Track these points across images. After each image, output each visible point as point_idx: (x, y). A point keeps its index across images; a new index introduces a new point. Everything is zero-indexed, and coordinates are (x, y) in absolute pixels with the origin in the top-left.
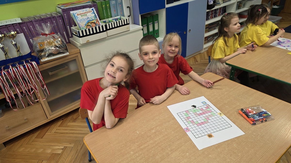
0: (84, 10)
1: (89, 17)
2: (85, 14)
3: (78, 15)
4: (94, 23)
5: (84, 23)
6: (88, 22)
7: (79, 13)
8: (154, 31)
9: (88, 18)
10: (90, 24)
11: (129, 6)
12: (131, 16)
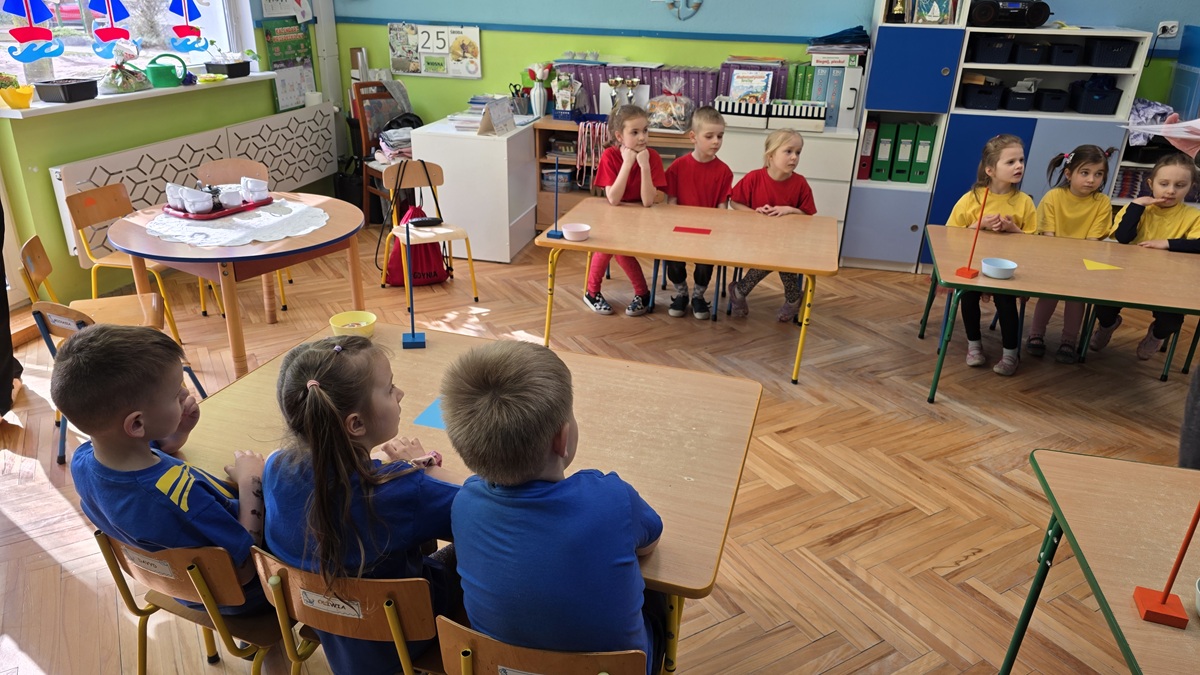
0: (754, 73)
1: (755, 85)
2: (750, 79)
3: (738, 77)
4: (756, 98)
5: (740, 94)
6: (747, 94)
7: (741, 75)
8: (911, 163)
9: (752, 87)
10: (748, 98)
11: (858, 89)
12: (854, 111)
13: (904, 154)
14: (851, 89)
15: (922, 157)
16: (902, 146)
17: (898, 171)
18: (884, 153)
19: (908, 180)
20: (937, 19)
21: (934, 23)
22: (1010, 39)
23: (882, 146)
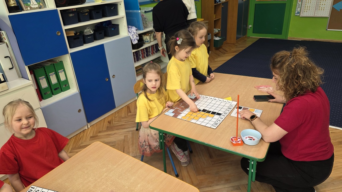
8: (59, 83)
11: (9, 56)
12: (14, 69)
13: (54, 80)
14: (5, 57)
15: (63, 78)
16: (51, 77)
17: (55, 89)
18: (44, 84)
19: (62, 91)
20: (37, 6)
21: (37, 8)
22: (75, 11)
23: (41, 81)
